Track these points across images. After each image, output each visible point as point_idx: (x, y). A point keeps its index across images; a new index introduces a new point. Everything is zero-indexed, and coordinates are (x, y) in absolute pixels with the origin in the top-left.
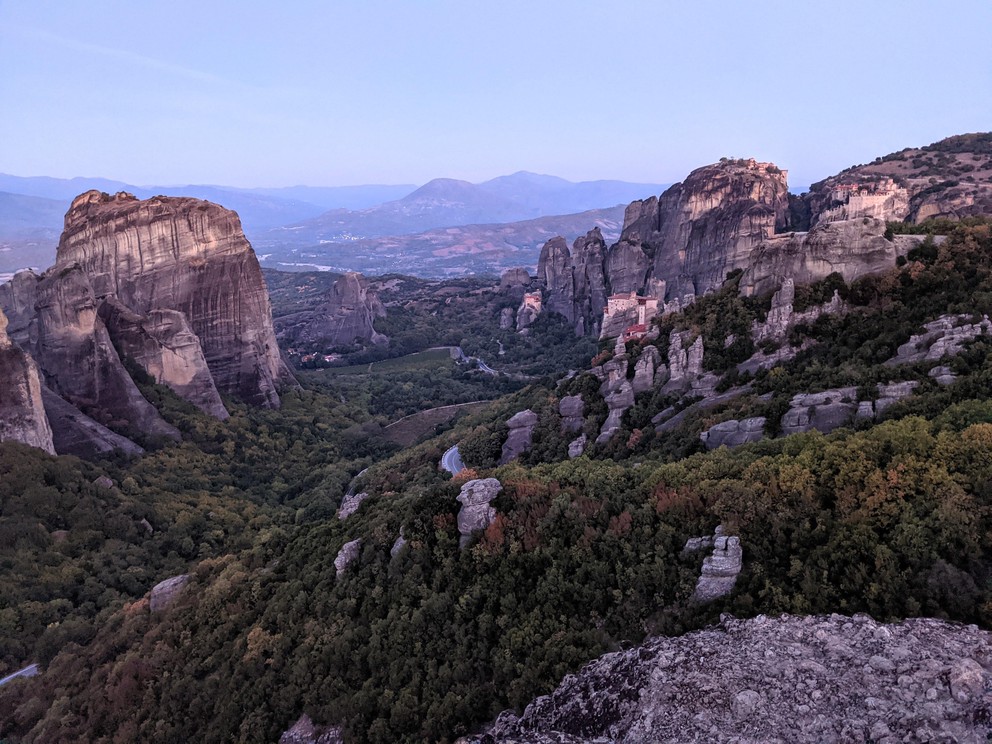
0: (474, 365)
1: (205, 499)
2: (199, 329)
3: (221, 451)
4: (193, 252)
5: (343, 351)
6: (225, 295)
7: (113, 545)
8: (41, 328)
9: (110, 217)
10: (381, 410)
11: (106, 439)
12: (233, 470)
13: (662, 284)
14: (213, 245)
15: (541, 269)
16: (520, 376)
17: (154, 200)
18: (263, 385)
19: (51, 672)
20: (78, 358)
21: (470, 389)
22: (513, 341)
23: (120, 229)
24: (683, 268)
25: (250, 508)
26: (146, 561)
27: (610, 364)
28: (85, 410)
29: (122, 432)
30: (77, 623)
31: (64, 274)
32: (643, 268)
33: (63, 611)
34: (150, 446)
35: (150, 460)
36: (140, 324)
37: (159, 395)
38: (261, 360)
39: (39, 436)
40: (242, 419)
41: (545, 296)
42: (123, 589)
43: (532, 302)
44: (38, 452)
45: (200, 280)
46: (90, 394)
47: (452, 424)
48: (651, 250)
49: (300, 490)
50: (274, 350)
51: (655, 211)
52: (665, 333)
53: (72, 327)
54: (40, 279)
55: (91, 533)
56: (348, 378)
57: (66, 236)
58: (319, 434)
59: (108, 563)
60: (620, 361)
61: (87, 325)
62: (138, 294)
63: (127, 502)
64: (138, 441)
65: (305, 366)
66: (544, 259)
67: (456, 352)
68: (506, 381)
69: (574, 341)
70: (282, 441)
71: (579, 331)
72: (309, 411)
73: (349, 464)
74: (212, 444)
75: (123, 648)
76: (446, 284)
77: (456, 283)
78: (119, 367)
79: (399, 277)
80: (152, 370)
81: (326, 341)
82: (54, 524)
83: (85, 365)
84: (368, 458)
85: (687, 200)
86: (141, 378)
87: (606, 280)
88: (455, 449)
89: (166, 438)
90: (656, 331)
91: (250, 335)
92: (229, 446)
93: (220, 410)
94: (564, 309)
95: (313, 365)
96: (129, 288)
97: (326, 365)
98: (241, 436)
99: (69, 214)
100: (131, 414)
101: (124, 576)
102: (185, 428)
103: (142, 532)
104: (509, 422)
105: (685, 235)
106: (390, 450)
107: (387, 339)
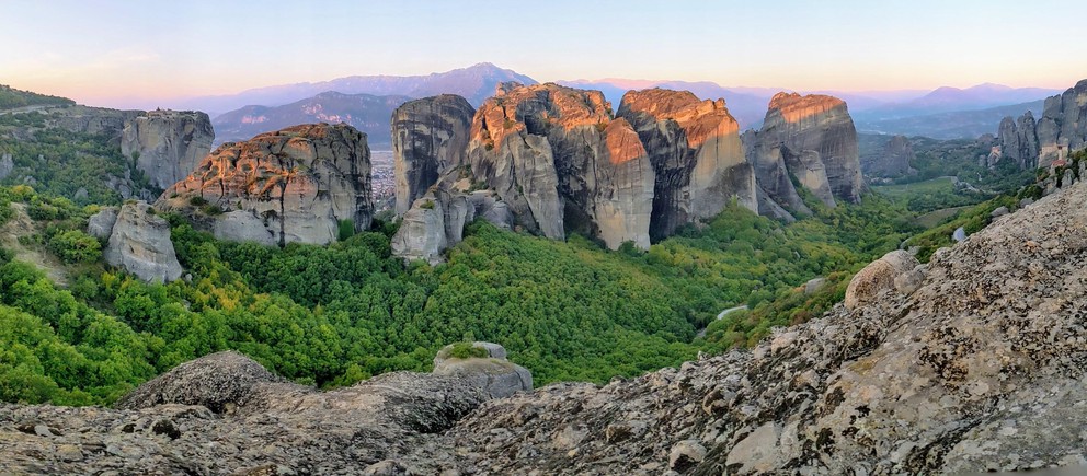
0: (965, 187)
1: (825, 246)
2: (825, 160)
3: (832, 224)
4: (824, 122)
5: (893, 177)
6: (838, 144)
7: (781, 262)
8: (756, 156)
9: (788, 105)
10: (915, 209)
11: (779, 212)
12: (838, 233)
13: (1066, 139)
14: (834, 118)
15: (1001, 134)
16: (992, 192)
17: (808, 96)
18: (853, 192)
19: (756, 310)
20: (770, 171)
21: (963, 199)
22: (986, 173)
23: (792, 110)
24: (1076, 132)
25: (848, 253)
26: (797, 272)
27: (1048, 180)
28: (771, 196)
29: (787, 209)
30: (767, 293)
31: (768, 130)
32: (1057, 131)
33: (759, 286)
34: (799, 218)
35: (798, 224)
36: (798, 157)
37: (803, 194)
38: (853, 179)
39: (752, 206)
40: (843, 207)
41: (1003, 148)
42: (785, 281)
43: (996, 151)
44: (751, 212)
45: (827, 136)
46: (773, 189)
47: (956, 217)
48: (1060, 123)
49: (873, 247)
50: (860, 173)
51: (1060, 102)
52: (1076, 162)
53: (769, 156)
54: (756, 133)
55: (772, 253)
56: (895, 191)
57: (768, 113)
58: (882, 219)
59: (779, 269)
60: (1053, 178)
61: (775, 156)
62: (797, 143)
63: (788, 243)
64: (793, 214)
65: (872, 184)
66: (1002, 128)
67: (954, 180)
68: (983, 195)
69: (1020, 172)
70: (862, 221)
71: (1022, 166)
72: (876, 207)
73: (899, 236)
74: (828, 220)
75: (793, 306)
76: (948, 142)
77: (953, 142)
78: (787, 178)
79: (923, 138)
80: (801, 181)
81: (885, 171)
82: (757, 247)
83: (773, 175)
84: (910, 233)
85: (1076, 97)
86: (797, 184)
87: (1036, 139)
88: (961, 228)
89: (806, 215)
90: (1071, 161)
91: (848, 166)
92: (836, 221)
93: (832, 203)
94: (1015, 156)
95: (877, 184)
96: (794, 139)
97: (883, 184)
98: (842, 217)
99: (771, 103)
100: (789, 201)
101: (787, 276)
102: (815, 211)
103: (795, 257)
104: (992, 213)
105: (1077, 114)
106: (921, 229)
107: (917, 171)
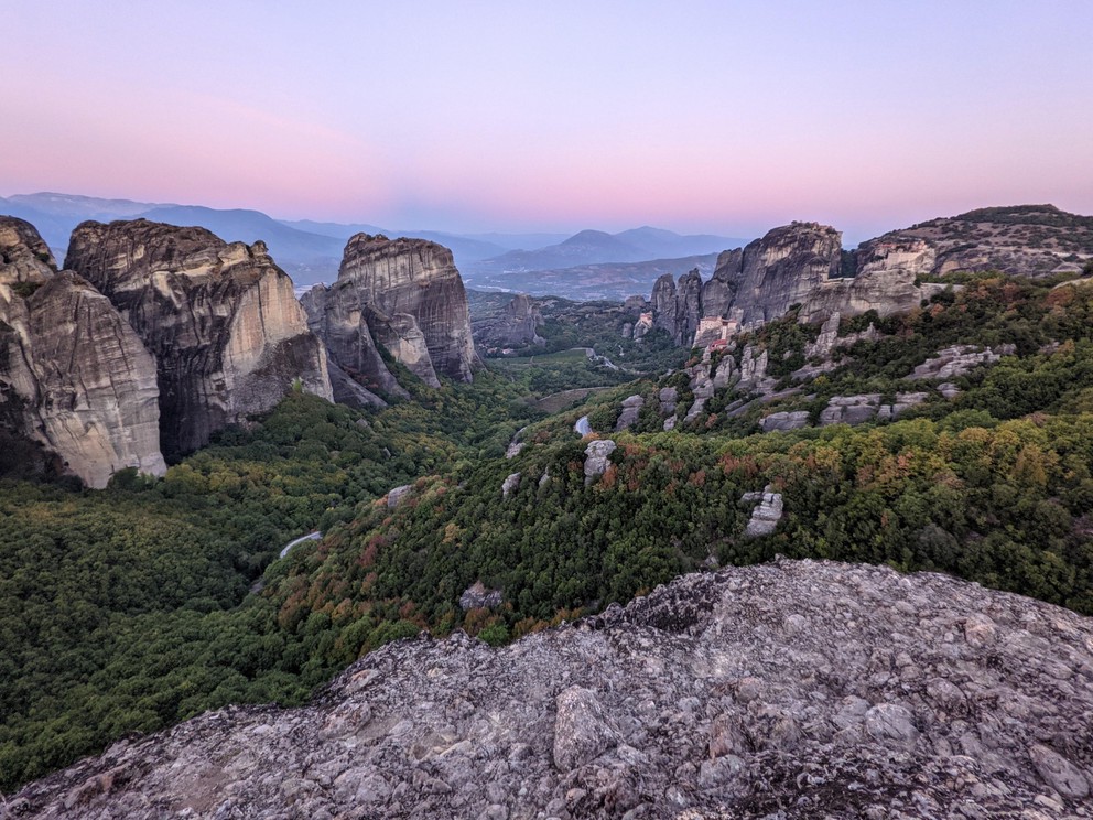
0: (602, 362)
1: (423, 438)
2: (425, 327)
3: (434, 408)
4: (422, 276)
5: (515, 347)
6: (441, 306)
7: (366, 463)
8: (328, 322)
9: (371, 251)
10: (537, 388)
11: (364, 396)
12: (442, 421)
13: (741, 311)
14: (435, 272)
15: (654, 297)
16: (633, 371)
17: (399, 240)
18: (462, 367)
19: (327, 538)
20: (349, 342)
21: (599, 378)
22: (630, 347)
23: (377, 259)
24: (757, 301)
25: (451, 447)
26: (386, 474)
27: (698, 367)
28: (352, 376)
29: (374, 391)
30: (344, 509)
31: (343, 287)
32: (729, 299)
33: (336, 501)
34: (392, 402)
35: (391, 411)
36: (387, 322)
37: (397, 369)
38: (462, 350)
39: (325, 391)
40: (448, 388)
41: (655, 315)
42: (371, 489)
43: (645, 320)
44: (323, 401)
45: (426, 294)
46: (356, 366)
47: (584, 401)
48: (735, 287)
49: (482, 438)
50: (471, 344)
51: (740, 259)
52: (740, 347)
53: (346, 322)
54: (328, 290)
55: (354, 454)
56: (517, 365)
57: (344, 263)
58: (497, 402)
59: (363, 474)
60: (706, 365)
61: (354, 322)
62: (387, 303)
63: (376, 436)
64: (383, 398)
65: (490, 356)
66: (656, 289)
67: (590, 352)
68: (624, 374)
69: (674, 349)
70: (473, 404)
71: (677, 342)
72: (491, 386)
73: (515, 423)
74: (429, 403)
75: (370, 528)
76: (587, 304)
77: (593, 304)
78: (374, 350)
79: (555, 298)
80: (394, 353)
81: (504, 339)
82: (332, 447)
83: (353, 346)
84: (527, 420)
85: (764, 251)
86: (387, 358)
87: (700, 307)
88: (585, 418)
89: (401, 398)
90: (734, 345)
91: (455, 333)
92: (440, 405)
93: (435, 381)
94: (669, 327)
95: (494, 356)
96: (382, 298)
97: (503, 356)
98: (447, 400)
99: (347, 249)
100: (379, 380)
101: (373, 482)
102: (413, 392)
103: (384, 456)
104: (623, 403)
105: (761, 277)
106: (542, 415)
107: (545, 341)
